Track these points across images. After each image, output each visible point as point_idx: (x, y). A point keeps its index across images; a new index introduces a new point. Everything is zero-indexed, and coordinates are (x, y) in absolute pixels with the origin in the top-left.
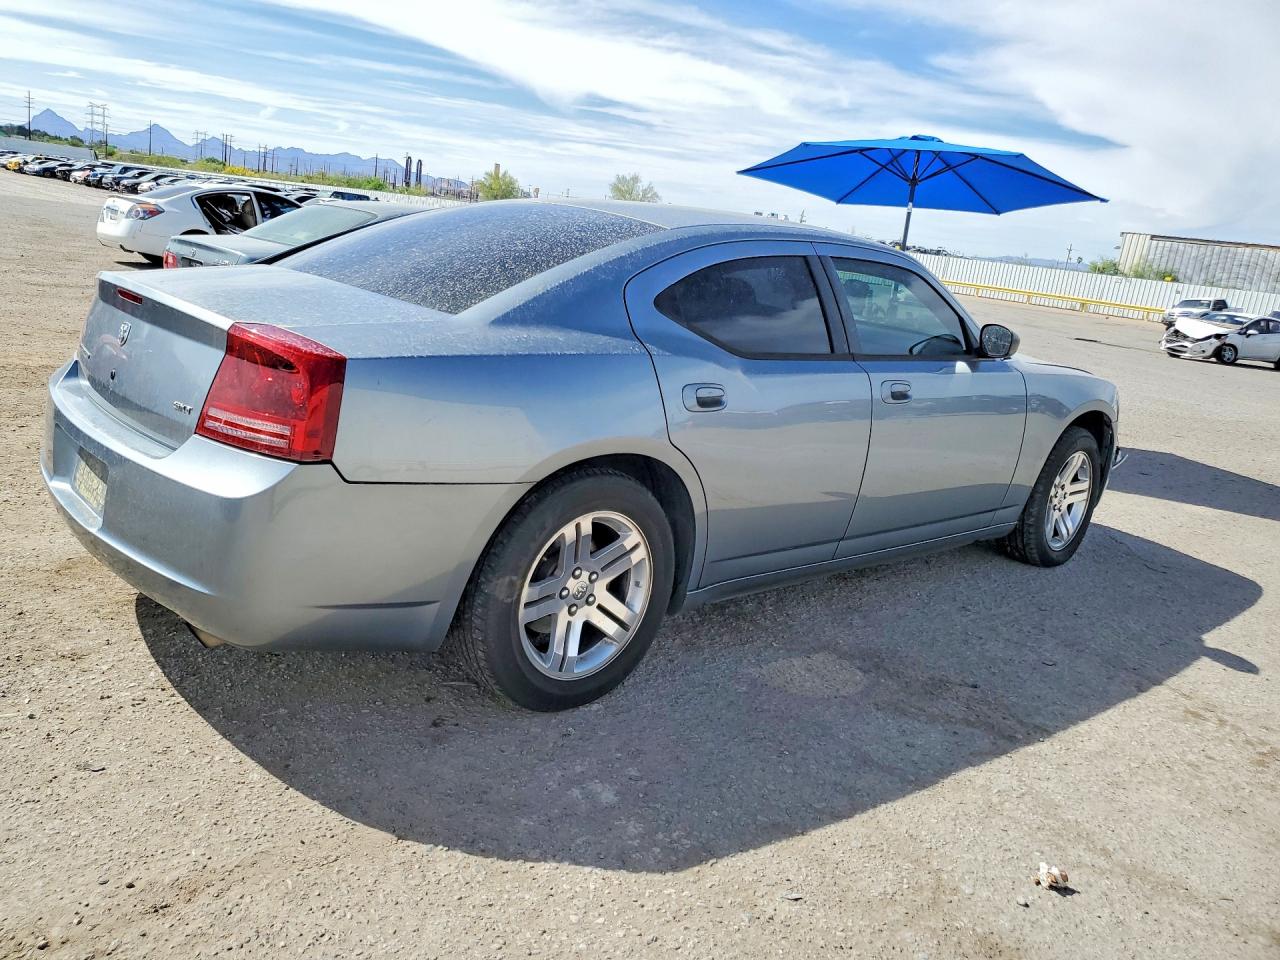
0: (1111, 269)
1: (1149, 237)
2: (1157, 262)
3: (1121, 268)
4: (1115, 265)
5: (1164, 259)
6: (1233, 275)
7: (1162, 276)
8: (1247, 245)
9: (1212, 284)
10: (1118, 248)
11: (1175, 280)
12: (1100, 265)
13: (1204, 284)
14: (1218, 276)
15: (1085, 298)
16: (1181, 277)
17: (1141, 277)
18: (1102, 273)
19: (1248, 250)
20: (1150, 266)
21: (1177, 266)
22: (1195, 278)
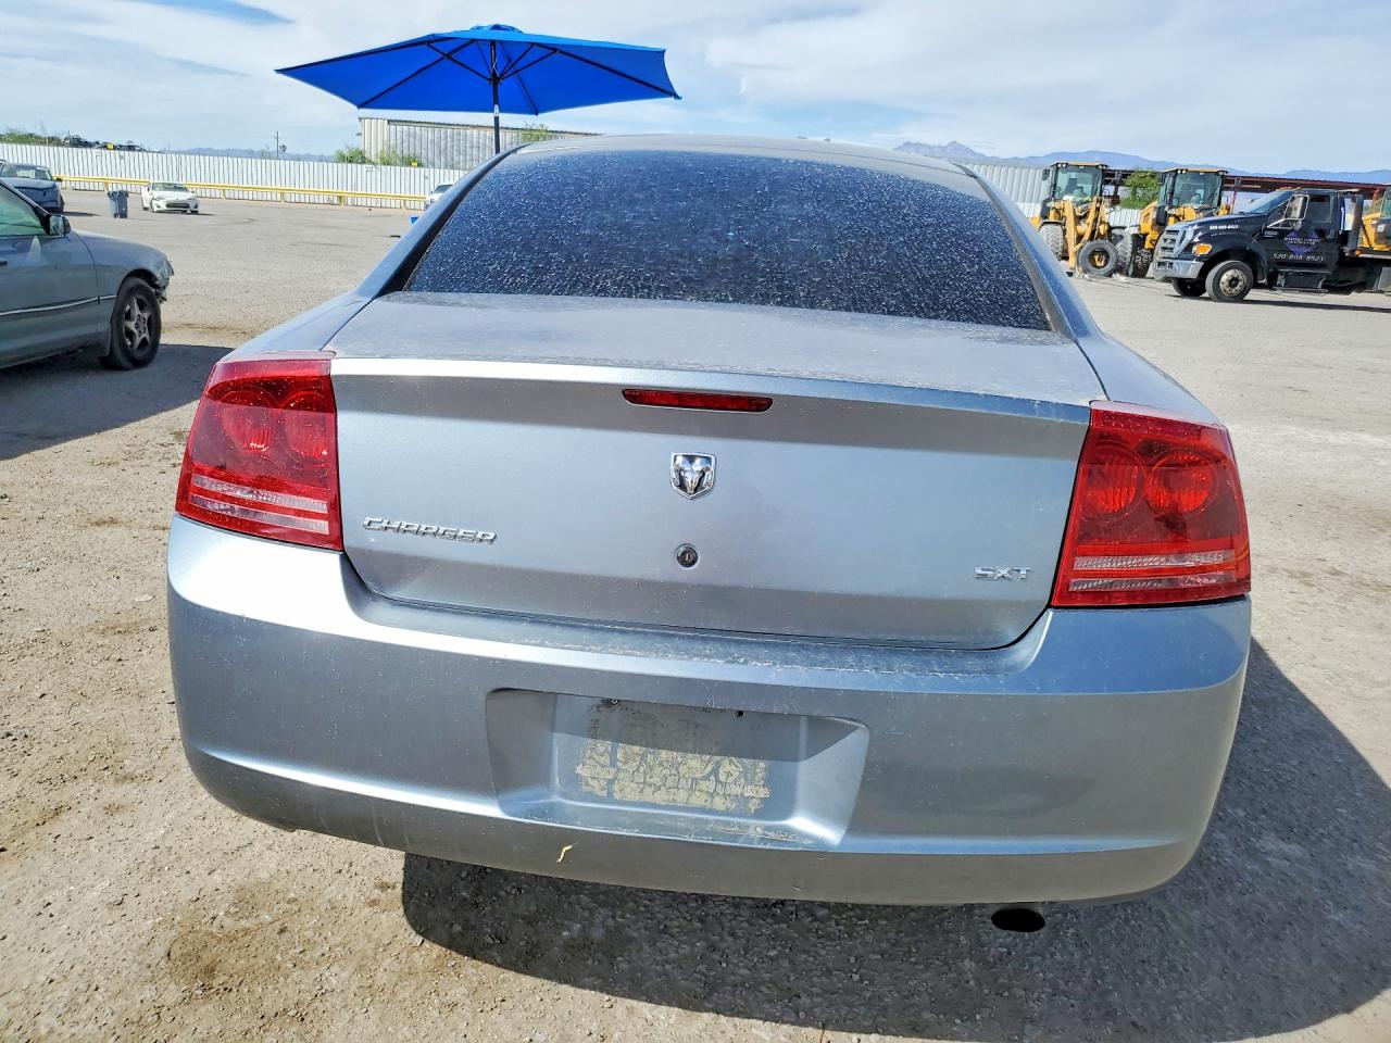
0: (357, 158)
1: (386, 122)
2: (399, 147)
3: (367, 155)
4: (361, 153)
5: (405, 145)
6: (468, 157)
7: (408, 162)
8: (474, 127)
9: (452, 167)
10: (359, 134)
11: (420, 165)
12: (346, 153)
13: (446, 167)
14: (456, 159)
15: (340, 191)
16: (424, 161)
17: (389, 164)
18: (351, 162)
19: (475, 131)
20: (394, 152)
21: (418, 151)
22: (437, 161)
